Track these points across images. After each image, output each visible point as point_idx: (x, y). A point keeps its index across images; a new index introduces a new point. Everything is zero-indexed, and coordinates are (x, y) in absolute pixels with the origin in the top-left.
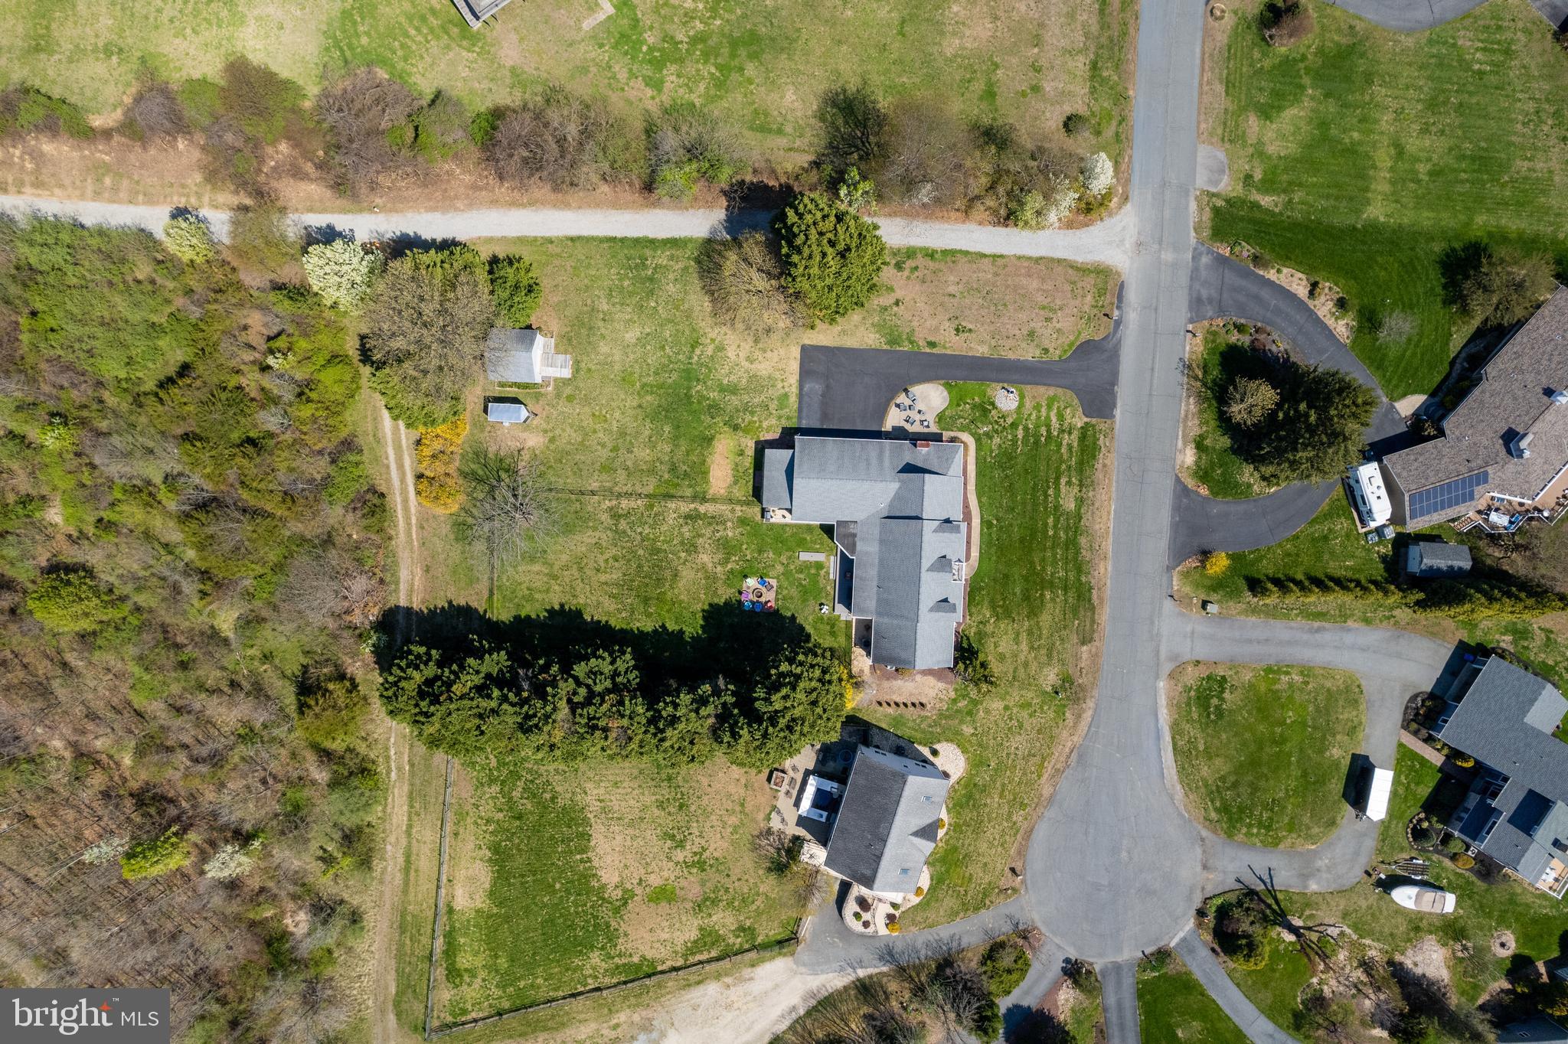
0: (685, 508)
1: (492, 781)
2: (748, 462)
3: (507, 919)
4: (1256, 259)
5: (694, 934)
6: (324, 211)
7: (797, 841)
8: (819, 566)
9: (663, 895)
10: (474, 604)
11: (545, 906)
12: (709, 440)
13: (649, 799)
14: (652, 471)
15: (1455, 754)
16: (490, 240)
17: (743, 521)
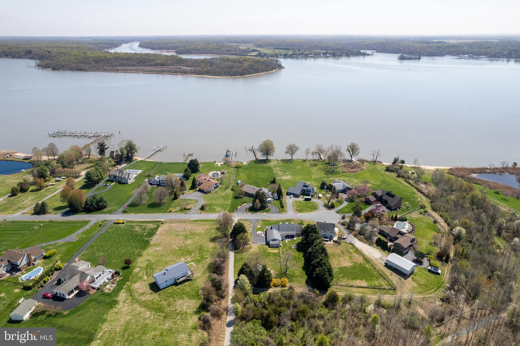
0: (281, 255)
1: (339, 279)
2: (272, 248)
3: (365, 278)
4: (237, 209)
5: (356, 254)
6: (228, 300)
7: (334, 241)
8: (288, 241)
9: (351, 258)
10: (305, 280)
11: (360, 273)
12: (269, 252)
13: (334, 259)
14: (276, 258)
15: (301, 194)
16: (234, 277)
17: (282, 248)
